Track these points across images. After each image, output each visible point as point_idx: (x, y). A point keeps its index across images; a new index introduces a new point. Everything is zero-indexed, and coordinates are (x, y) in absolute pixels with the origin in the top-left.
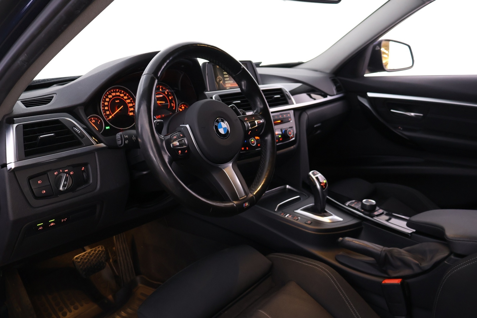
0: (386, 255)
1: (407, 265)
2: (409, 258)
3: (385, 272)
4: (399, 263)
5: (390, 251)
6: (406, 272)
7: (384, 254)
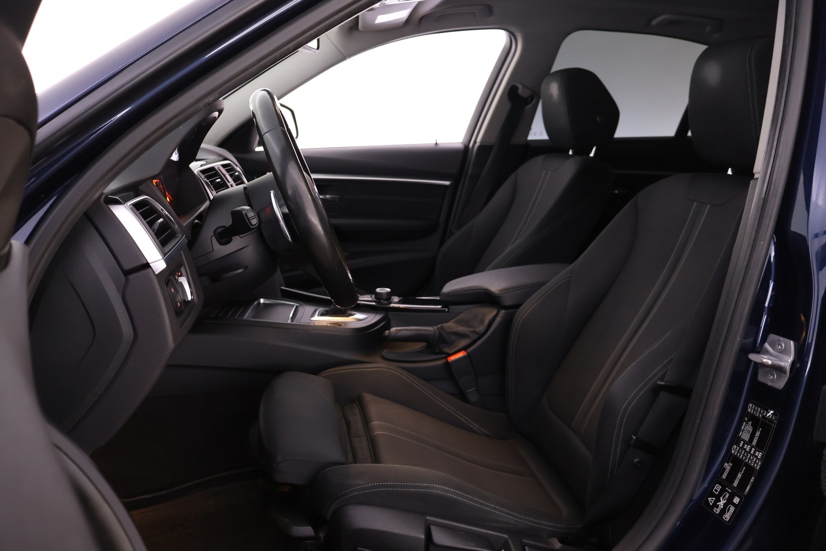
0: (440, 333)
1: (462, 336)
2: (462, 329)
3: (441, 353)
4: (453, 337)
5: (442, 328)
6: (464, 342)
7: (437, 333)
